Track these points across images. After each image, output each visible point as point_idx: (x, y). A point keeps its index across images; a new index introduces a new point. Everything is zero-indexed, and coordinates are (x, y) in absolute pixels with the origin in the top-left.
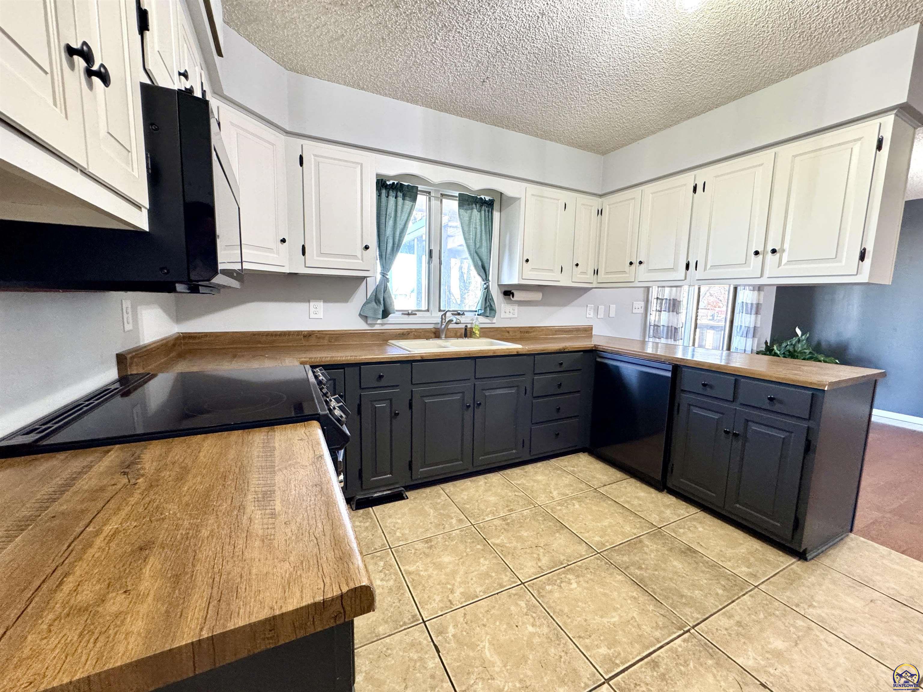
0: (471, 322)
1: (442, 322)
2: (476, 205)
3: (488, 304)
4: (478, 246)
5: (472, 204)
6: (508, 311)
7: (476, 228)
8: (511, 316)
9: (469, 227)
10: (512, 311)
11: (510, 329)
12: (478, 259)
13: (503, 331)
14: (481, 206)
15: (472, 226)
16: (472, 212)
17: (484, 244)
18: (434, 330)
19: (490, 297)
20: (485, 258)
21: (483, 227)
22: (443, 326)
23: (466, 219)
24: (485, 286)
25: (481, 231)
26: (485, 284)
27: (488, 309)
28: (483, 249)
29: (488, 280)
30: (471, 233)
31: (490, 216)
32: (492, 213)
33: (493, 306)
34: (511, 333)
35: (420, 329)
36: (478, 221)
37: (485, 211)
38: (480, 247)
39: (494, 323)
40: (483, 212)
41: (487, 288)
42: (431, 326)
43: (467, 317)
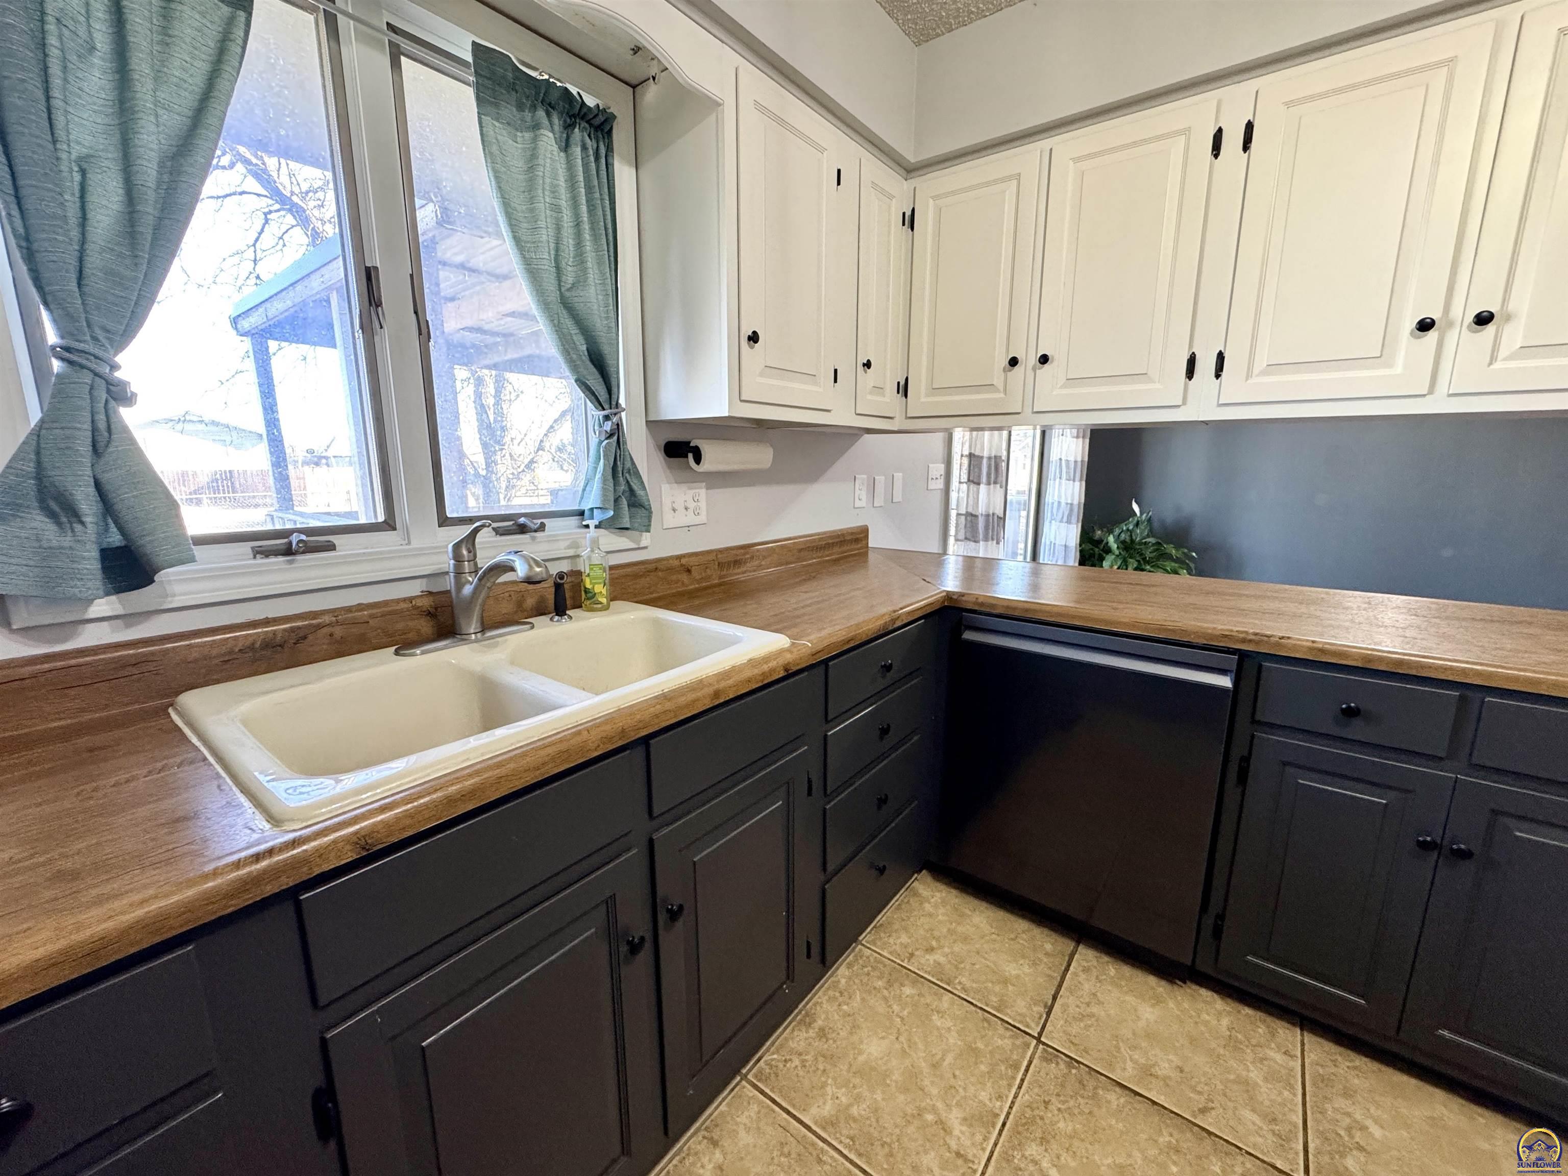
0: (571, 552)
1: (459, 573)
2: (548, 115)
3: (623, 487)
4: (569, 278)
5: (534, 108)
6: (679, 506)
7: (556, 208)
8: (691, 519)
9: (532, 200)
10: (692, 505)
11: (693, 561)
12: (574, 330)
13: (670, 569)
14: (568, 127)
15: (543, 201)
16: (535, 139)
17: (593, 275)
18: (426, 603)
19: (628, 465)
20: (599, 324)
21: (584, 208)
22: (467, 590)
23: (518, 163)
24: (608, 426)
25: (578, 225)
26: (607, 418)
27: (624, 503)
28: (592, 290)
29: (617, 405)
30: (542, 224)
31: (603, 173)
32: (609, 166)
33: (640, 492)
34: (696, 574)
35: (360, 607)
36: (562, 182)
37: (584, 148)
38: (581, 281)
39: (645, 548)
40: (577, 151)
41: (616, 433)
42: (414, 589)
43: (553, 539)
